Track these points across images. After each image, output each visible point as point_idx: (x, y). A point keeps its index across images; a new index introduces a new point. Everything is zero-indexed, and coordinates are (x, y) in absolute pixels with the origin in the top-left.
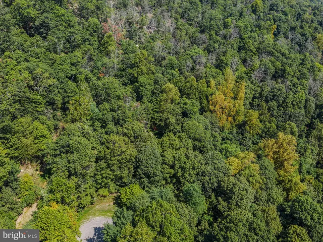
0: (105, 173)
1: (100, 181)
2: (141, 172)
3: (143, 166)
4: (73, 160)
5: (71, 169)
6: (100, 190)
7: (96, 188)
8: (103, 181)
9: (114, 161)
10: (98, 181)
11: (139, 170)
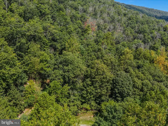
0: (90, 89)
1: (85, 96)
2: (117, 92)
3: (119, 86)
4: (68, 69)
5: (66, 77)
6: (84, 104)
7: (81, 101)
8: (87, 96)
9: (98, 78)
10: (84, 95)
11: (115, 89)
